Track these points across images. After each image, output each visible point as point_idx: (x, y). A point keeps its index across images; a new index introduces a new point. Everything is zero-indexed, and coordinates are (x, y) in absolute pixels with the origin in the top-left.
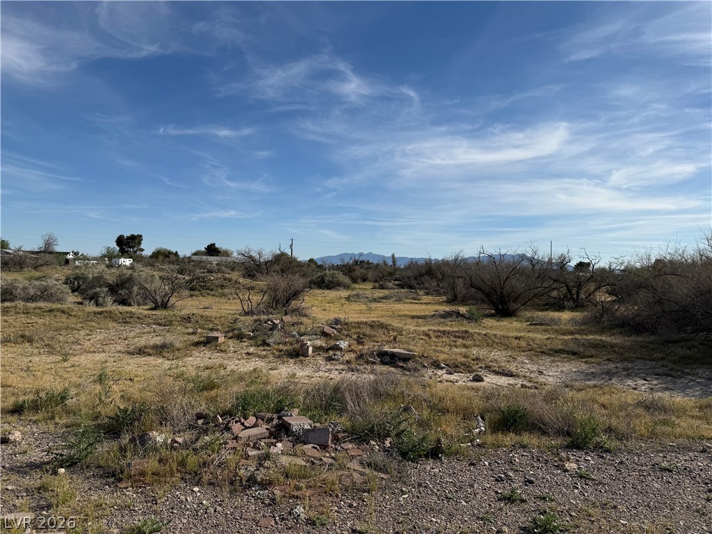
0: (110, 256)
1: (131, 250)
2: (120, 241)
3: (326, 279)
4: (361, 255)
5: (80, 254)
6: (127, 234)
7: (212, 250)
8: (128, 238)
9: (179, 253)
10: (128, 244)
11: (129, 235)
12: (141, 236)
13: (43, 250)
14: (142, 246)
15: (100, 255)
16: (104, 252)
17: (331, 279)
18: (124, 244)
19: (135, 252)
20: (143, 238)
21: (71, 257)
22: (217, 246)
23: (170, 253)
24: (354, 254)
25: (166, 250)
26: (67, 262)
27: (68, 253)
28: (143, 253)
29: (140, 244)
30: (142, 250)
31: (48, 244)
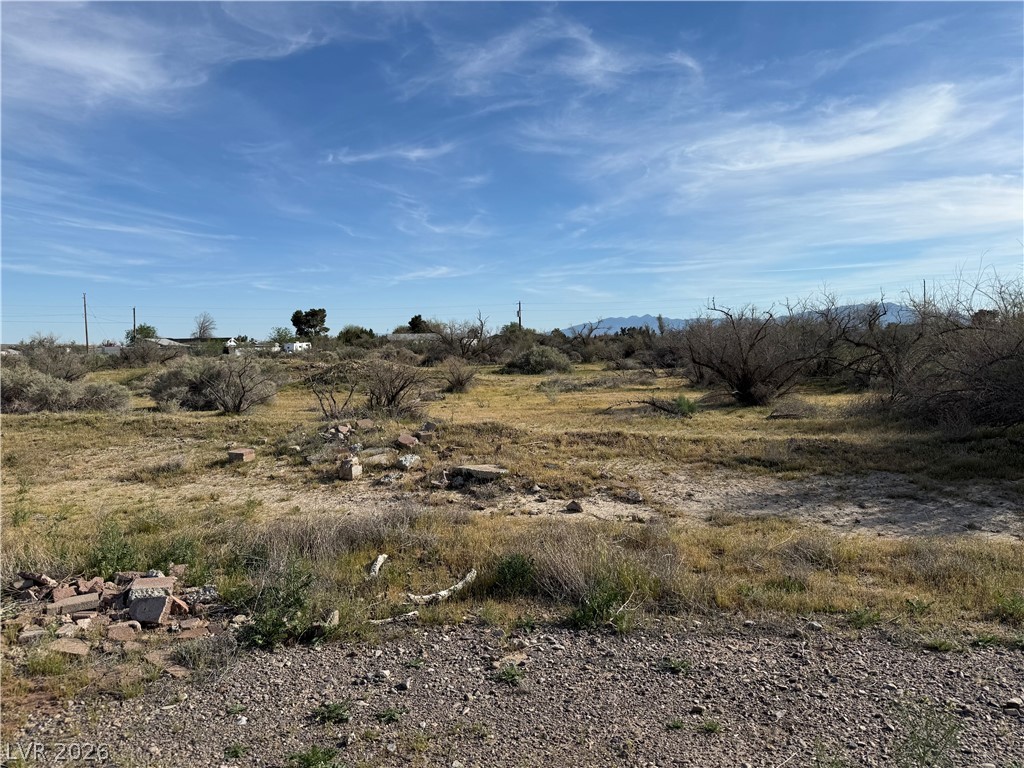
0: (282, 339)
1: (313, 330)
2: (297, 319)
3: (532, 360)
4: (633, 318)
5: (249, 339)
6: (305, 309)
7: (416, 325)
8: (307, 314)
9: (374, 332)
10: (308, 322)
11: (308, 311)
12: (324, 311)
13: (198, 336)
14: (326, 325)
15: (268, 339)
16: (274, 335)
17: (538, 359)
18: (302, 324)
19: (317, 333)
20: (327, 312)
21: (233, 343)
22: (423, 318)
23: (363, 331)
24: (621, 319)
25: (358, 328)
26: (226, 351)
27: (228, 339)
28: (329, 334)
29: (323, 321)
30: (327, 330)
31: (203, 328)
